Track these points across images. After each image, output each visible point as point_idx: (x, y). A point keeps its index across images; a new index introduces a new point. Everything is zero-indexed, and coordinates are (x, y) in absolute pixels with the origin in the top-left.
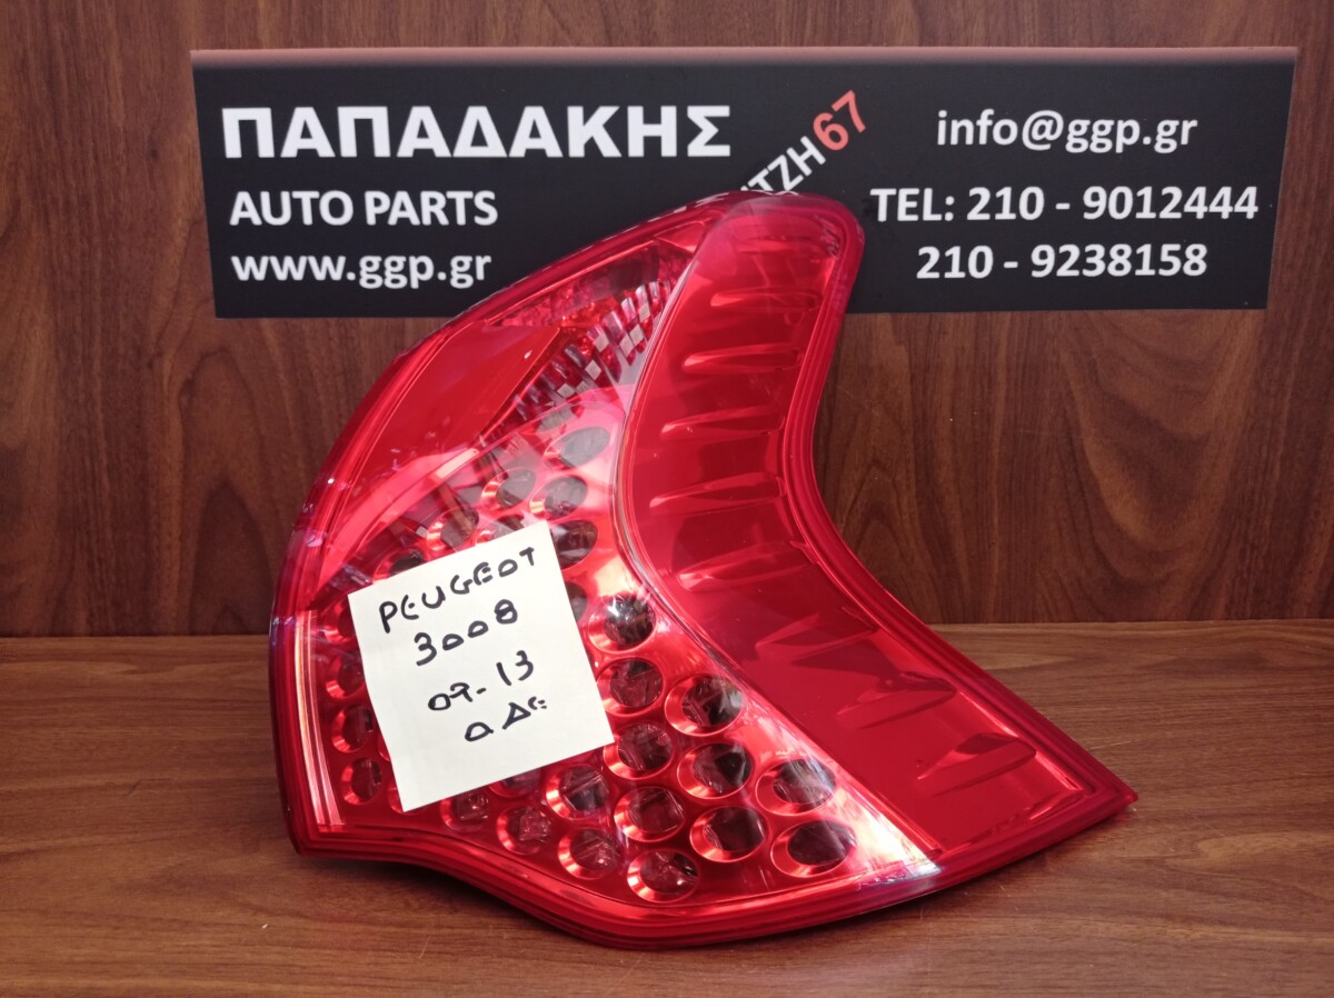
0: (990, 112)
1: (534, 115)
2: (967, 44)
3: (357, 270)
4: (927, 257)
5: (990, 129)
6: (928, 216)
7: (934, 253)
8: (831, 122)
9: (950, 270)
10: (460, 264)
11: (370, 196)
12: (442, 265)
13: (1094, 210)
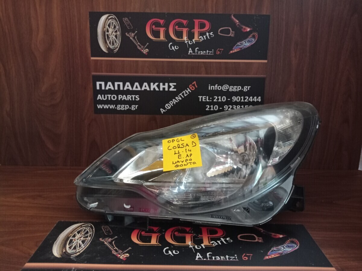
0: (217, 85)
1: (145, 84)
2: (213, 74)
3: (117, 107)
4: (207, 107)
5: (217, 87)
6: (207, 100)
7: (209, 106)
8: (193, 86)
9: (211, 109)
10: (133, 106)
11: (119, 96)
12: (130, 106)
13: (234, 100)
